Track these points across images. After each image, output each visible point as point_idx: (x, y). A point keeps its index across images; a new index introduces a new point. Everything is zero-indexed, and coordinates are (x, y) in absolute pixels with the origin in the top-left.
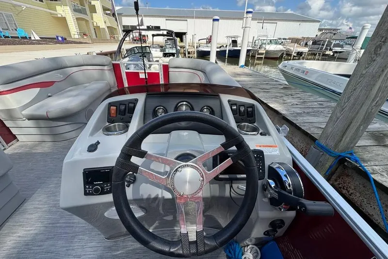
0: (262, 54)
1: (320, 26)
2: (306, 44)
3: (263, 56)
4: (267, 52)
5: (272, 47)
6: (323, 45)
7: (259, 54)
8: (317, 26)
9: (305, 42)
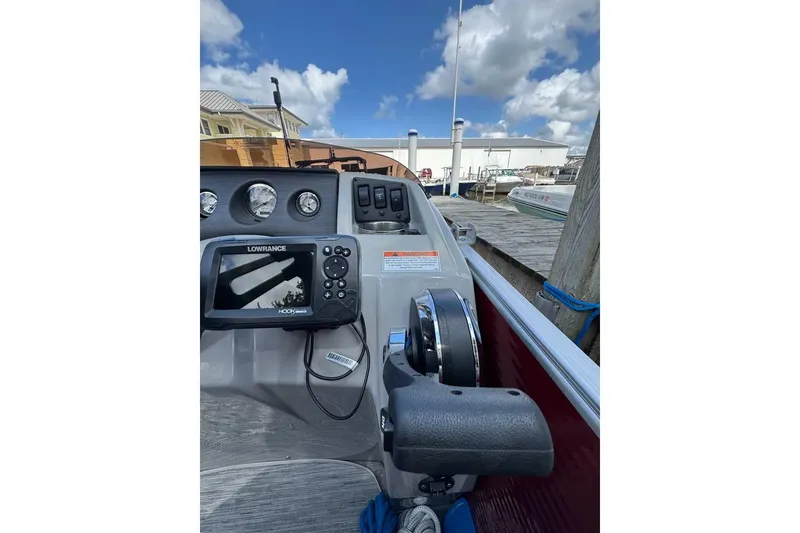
0: (492, 188)
1: (569, 152)
2: (552, 174)
3: (494, 191)
4: (499, 185)
5: (504, 179)
6: (575, 174)
7: (487, 188)
8: (564, 152)
9: (550, 171)
